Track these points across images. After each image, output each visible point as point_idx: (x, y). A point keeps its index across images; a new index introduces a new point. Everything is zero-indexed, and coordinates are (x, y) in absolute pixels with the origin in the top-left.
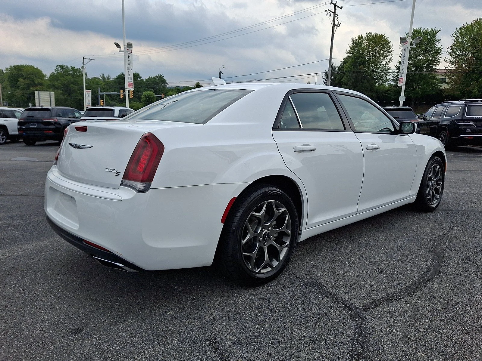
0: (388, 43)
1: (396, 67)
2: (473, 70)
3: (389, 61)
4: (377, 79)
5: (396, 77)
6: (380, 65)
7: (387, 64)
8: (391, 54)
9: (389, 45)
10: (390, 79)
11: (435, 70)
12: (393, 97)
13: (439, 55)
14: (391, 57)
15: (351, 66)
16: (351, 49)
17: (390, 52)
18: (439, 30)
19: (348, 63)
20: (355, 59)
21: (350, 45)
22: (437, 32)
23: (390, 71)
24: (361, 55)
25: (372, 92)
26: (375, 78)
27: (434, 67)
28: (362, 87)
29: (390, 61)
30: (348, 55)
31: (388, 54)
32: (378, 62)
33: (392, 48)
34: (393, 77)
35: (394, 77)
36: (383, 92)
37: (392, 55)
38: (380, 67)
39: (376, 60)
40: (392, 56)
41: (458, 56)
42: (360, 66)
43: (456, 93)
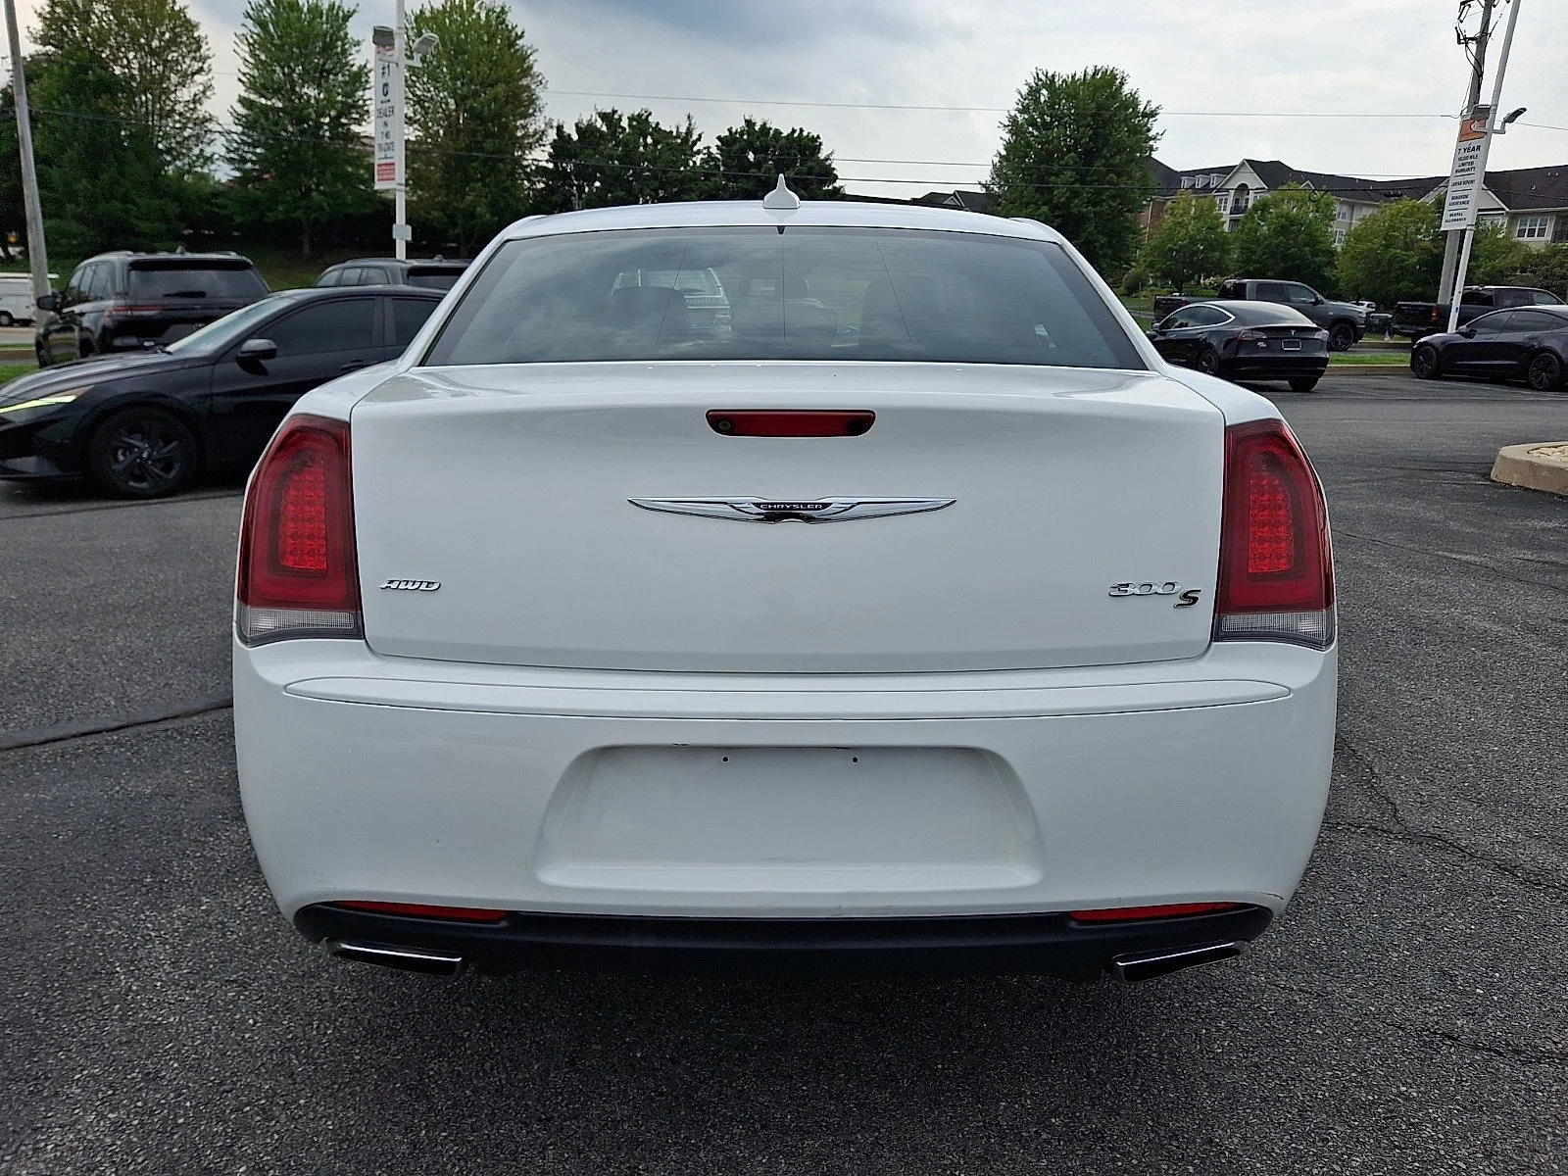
0: (189, 26)
1: (235, 114)
2: (469, 149)
3: (204, 92)
4: (169, 151)
5: (237, 149)
6: (176, 102)
7: (196, 100)
8: (205, 66)
9: (196, 35)
10: (216, 156)
11: (357, 136)
12: (238, 219)
13: (364, 90)
14: (206, 77)
15: (62, 93)
16: (49, 26)
17: (203, 59)
18: (354, 11)
19: (45, 81)
20: (74, 73)
21: (39, 11)
22: (347, 17)
23: (210, 126)
24: (95, 57)
25: (161, 198)
26: (160, 146)
27: (355, 128)
28: (122, 175)
29: (208, 93)
30: (40, 48)
31: (196, 68)
32: (167, 92)
33: (207, 47)
34: (227, 148)
35: (232, 149)
36: (201, 200)
37: (210, 70)
38: (173, 110)
39: (156, 86)
40: (210, 76)
41: (420, 101)
42: (97, 96)
43: (435, 214)
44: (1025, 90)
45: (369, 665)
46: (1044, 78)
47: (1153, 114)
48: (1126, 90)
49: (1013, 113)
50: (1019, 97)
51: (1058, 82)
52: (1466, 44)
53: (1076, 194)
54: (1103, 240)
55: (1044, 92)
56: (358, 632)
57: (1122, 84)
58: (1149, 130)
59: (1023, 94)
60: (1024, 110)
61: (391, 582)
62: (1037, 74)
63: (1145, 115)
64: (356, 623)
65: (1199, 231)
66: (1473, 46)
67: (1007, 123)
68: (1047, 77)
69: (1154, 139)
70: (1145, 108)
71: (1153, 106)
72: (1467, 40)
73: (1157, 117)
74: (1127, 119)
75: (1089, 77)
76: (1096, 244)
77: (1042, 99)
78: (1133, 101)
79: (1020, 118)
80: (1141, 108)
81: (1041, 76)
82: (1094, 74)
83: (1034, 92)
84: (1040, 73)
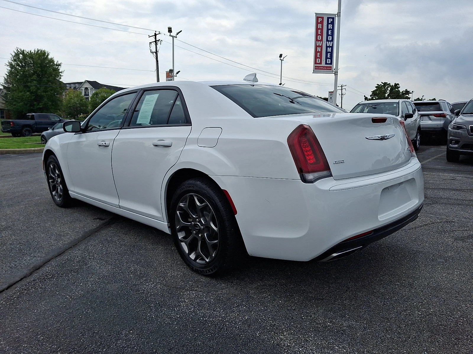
44: (14, 54)
45: (334, 182)
46: (20, 51)
47: (59, 65)
48: (50, 57)
49: (10, 61)
50: (12, 56)
51: (25, 53)
52: (153, 53)
53: (38, 89)
54: (50, 103)
55: (21, 55)
56: (331, 175)
57: (48, 55)
58: (59, 70)
59: (13, 55)
60: (15, 60)
61: (336, 162)
62: (17, 49)
63: (57, 65)
64: (330, 173)
65: (78, 101)
66: (155, 54)
67: (8, 64)
68: (21, 50)
69: (61, 72)
70: (57, 63)
71: (59, 63)
72: (153, 52)
73: (61, 66)
74: (52, 66)
75: (36, 52)
76: (48, 104)
77: (20, 58)
78: (52, 61)
79: (13, 63)
80: (55, 63)
81: (19, 50)
82: (38, 51)
83: (17, 55)
84: (18, 49)
